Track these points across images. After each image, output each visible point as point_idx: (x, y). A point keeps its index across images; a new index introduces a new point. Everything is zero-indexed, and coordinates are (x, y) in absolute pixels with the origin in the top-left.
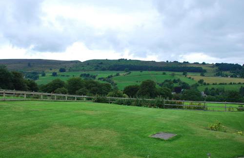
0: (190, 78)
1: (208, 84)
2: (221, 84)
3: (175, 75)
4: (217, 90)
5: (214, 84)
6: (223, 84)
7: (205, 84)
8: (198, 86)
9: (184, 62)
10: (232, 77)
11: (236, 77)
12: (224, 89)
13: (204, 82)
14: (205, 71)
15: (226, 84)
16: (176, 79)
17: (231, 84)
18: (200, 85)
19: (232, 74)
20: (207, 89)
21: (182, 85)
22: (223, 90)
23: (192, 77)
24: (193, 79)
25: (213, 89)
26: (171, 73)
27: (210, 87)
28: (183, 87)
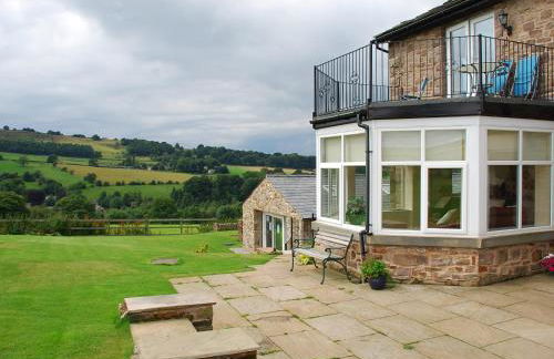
0: (65, 169)
1: (107, 184)
2: (133, 184)
3: (28, 162)
4: (127, 196)
5: (118, 184)
6: (138, 184)
7: (99, 184)
8: (84, 187)
9: (50, 133)
10: (155, 168)
11: (163, 169)
12: (140, 194)
13: (97, 179)
14: (98, 155)
15: (143, 184)
16: (32, 172)
17: (153, 183)
18: (88, 185)
19: (155, 163)
20: (104, 195)
21: (44, 186)
22: (140, 197)
23: (70, 168)
24: (72, 173)
25: (117, 194)
26: (17, 157)
27: (110, 191)
28: (48, 192)
